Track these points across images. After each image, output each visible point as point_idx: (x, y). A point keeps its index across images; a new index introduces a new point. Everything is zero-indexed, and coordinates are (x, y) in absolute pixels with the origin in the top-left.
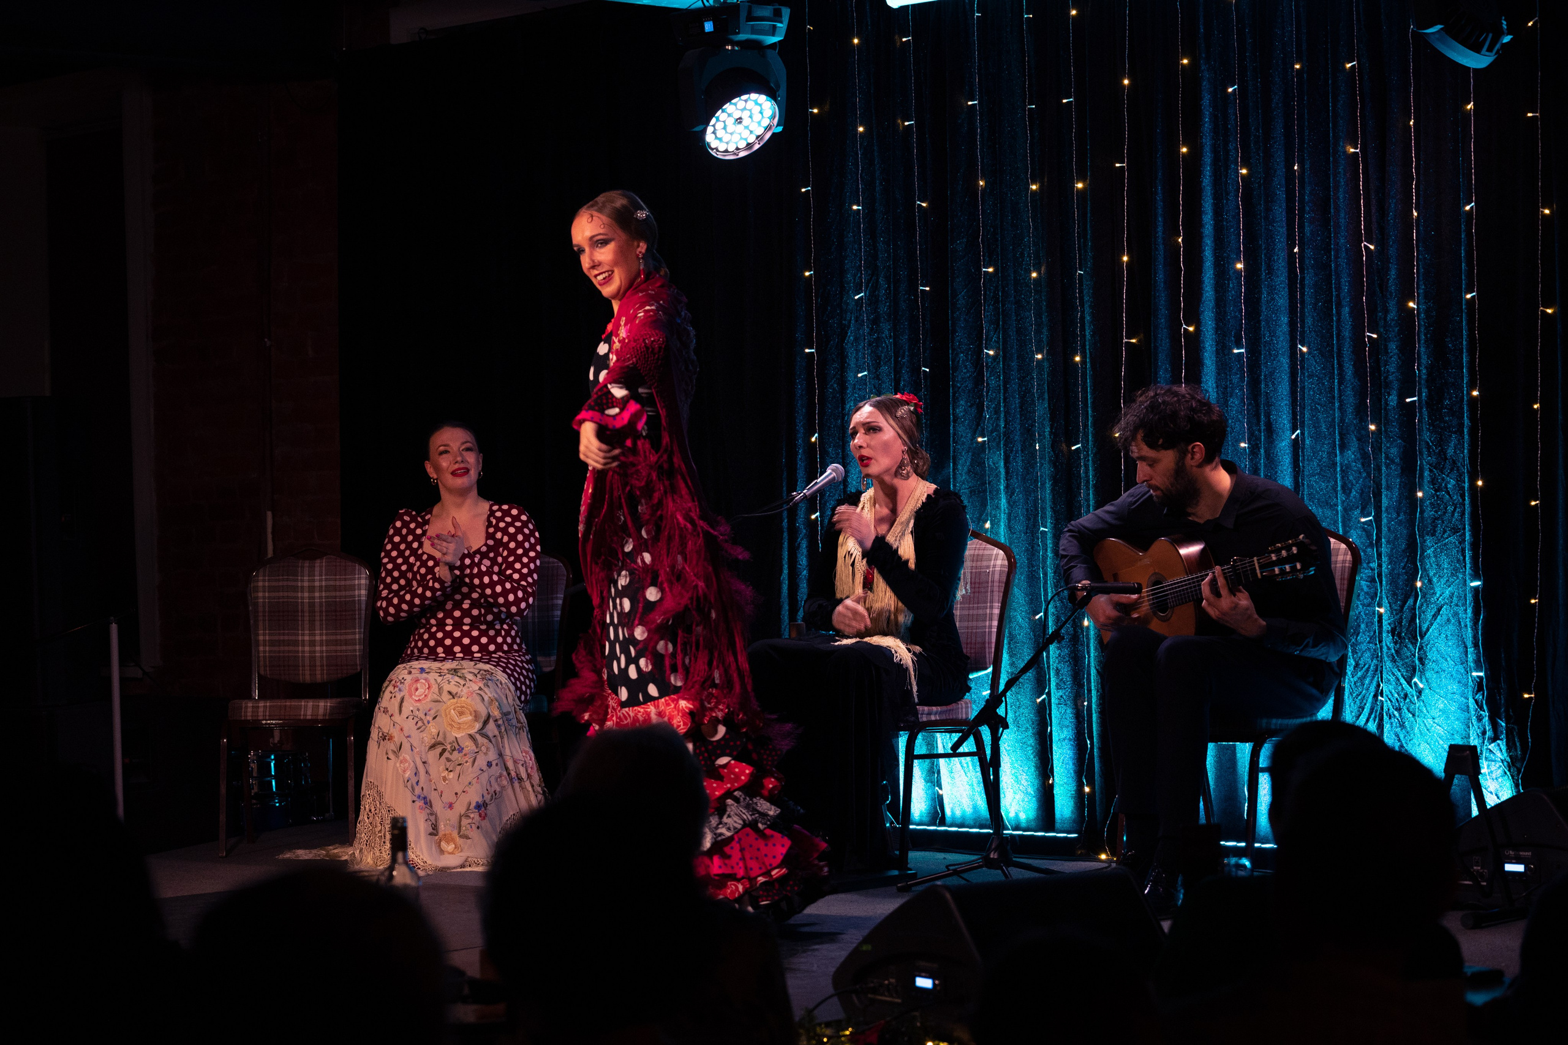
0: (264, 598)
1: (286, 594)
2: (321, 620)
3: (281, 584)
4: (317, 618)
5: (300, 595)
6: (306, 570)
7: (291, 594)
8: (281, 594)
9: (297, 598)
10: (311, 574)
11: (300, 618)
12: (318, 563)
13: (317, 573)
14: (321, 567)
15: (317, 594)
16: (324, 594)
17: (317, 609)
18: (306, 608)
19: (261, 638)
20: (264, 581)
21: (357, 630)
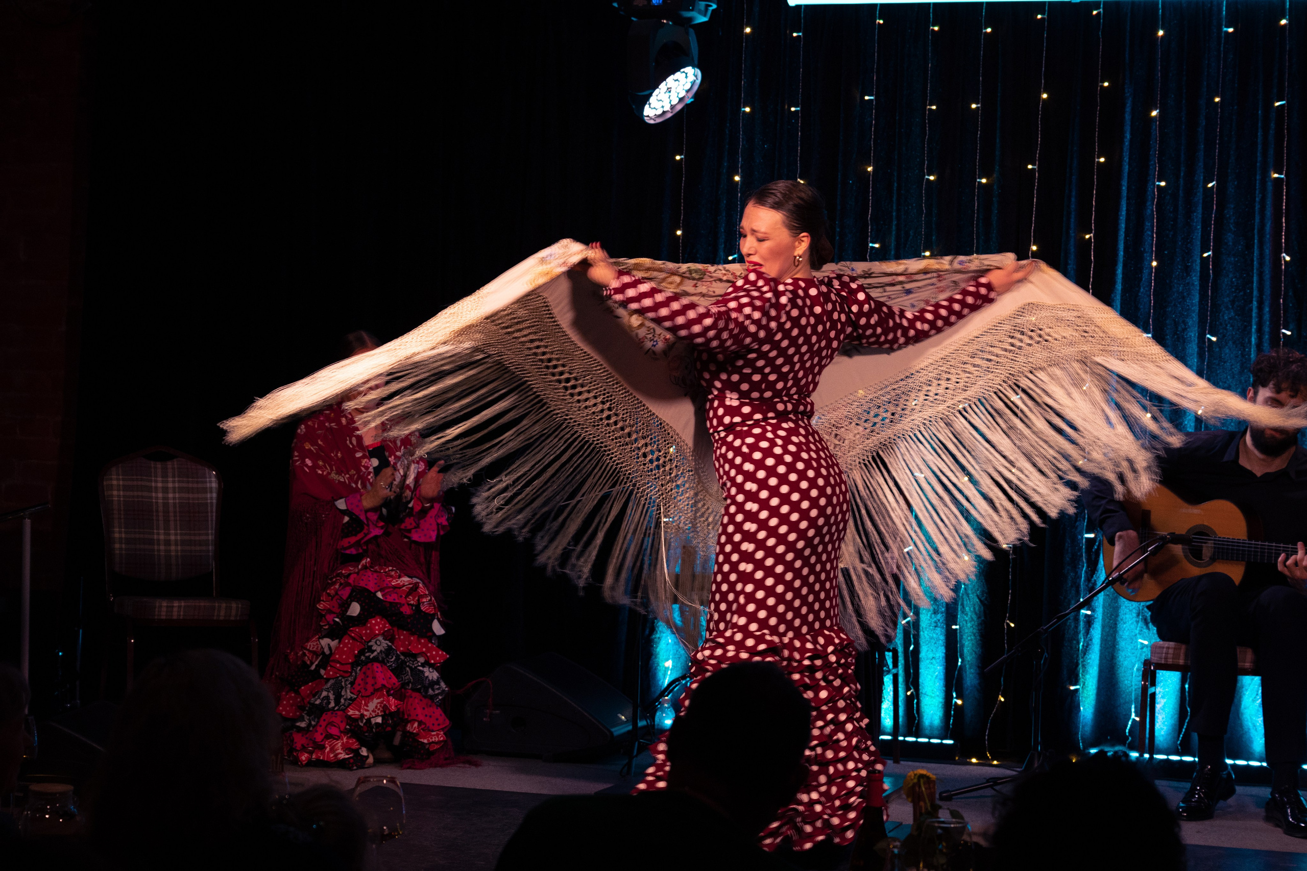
0: (119, 496)
1: (140, 494)
2: (175, 521)
3: (135, 483)
4: (172, 518)
5: (154, 495)
6: (159, 471)
7: (145, 494)
8: (136, 493)
9: (151, 497)
10: (165, 475)
11: (155, 518)
12: (169, 464)
13: (170, 474)
14: (173, 468)
15: (171, 495)
16: (177, 495)
17: (171, 509)
18: (161, 509)
19: (117, 535)
20: (118, 480)
21: (210, 532)
